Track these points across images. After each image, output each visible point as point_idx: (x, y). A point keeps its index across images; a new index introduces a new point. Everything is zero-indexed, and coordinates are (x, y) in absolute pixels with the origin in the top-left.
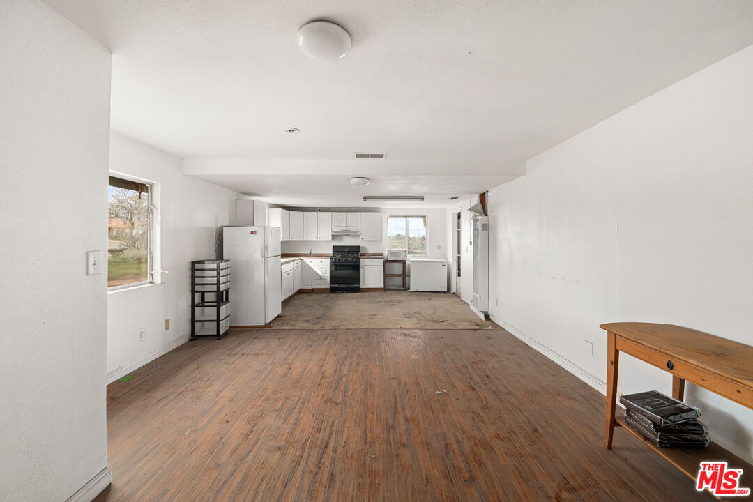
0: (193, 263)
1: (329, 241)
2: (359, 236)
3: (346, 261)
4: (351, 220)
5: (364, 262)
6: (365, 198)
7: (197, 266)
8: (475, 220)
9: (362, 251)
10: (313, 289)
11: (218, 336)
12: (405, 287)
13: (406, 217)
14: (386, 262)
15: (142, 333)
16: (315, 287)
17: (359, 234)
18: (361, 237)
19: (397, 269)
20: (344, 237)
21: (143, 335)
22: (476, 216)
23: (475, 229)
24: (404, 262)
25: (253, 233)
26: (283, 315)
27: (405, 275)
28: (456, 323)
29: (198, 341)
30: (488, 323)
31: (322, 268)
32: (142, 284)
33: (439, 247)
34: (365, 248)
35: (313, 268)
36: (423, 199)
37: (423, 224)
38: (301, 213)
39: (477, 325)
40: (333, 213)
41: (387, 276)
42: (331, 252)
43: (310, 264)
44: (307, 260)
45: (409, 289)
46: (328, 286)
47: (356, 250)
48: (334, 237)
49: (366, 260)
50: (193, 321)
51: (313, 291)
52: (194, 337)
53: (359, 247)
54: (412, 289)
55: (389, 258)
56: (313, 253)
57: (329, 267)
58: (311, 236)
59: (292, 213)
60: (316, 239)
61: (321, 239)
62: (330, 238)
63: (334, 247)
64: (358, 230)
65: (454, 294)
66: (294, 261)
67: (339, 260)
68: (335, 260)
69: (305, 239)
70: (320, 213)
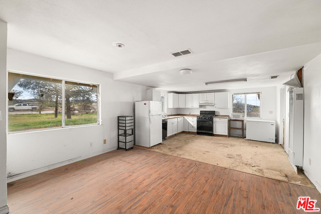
0: (118, 117)
1: (197, 108)
2: (214, 105)
3: (205, 118)
4: (209, 97)
5: (215, 120)
6: (206, 84)
7: (120, 118)
8: (291, 92)
9: (216, 114)
10: (189, 132)
11: (126, 150)
12: (243, 137)
13: (245, 93)
14: (230, 121)
15: (91, 144)
16: (190, 131)
17: (213, 104)
18: (215, 106)
19: (239, 125)
20: (207, 106)
21: (92, 145)
22: (292, 88)
23: (291, 99)
24: (243, 121)
25: (145, 104)
26: (163, 143)
27: (243, 129)
28: (265, 171)
29: (120, 150)
30: (300, 177)
31: (193, 122)
32: (94, 125)
33: (271, 112)
34: (218, 112)
35: (189, 121)
36: (246, 80)
37: (258, 98)
38: (184, 95)
39: (286, 176)
40: (200, 94)
41: (230, 128)
42: (199, 114)
43: (188, 120)
44: (186, 117)
45: (245, 138)
46: (196, 131)
47: (213, 113)
48: (201, 106)
49: (216, 118)
50: (119, 141)
51: (189, 133)
52: (119, 148)
53: (215, 111)
54: (247, 138)
55: (232, 118)
56: (191, 114)
57: (196, 121)
58: (189, 106)
59: (180, 95)
60: (191, 107)
61: (194, 107)
62: (198, 107)
63: (201, 111)
64: (213, 102)
65: (280, 145)
66: (178, 118)
67: (201, 118)
68: (199, 118)
69: (186, 107)
70: (193, 94)
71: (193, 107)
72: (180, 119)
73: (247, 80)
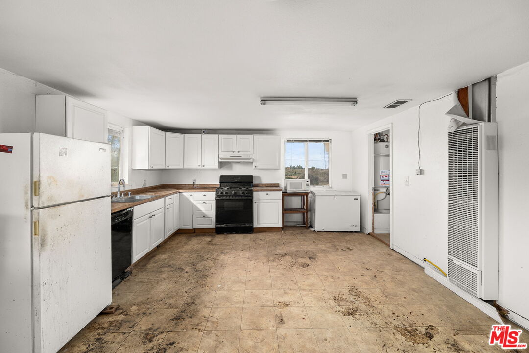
1: (215, 169)
2: (252, 162)
3: (235, 194)
4: (242, 145)
5: (258, 195)
6: (264, 101)
9: (255, 182)
10: (195, 229)
12: (307, 225)
13: (306, 141)
16: (197, 226)
17: (251, 161)
18: (254, 164)
20: (234, 164)
24: (305, 195)
25: (5, 149)
27: (307, 209)
31: (205, 204)
33: (345, 176)
34: (259, 178)
35: (195, 203)
36: (356, 102)
40: (219, 136)
42: (217, 182)
43: (191, 199)
44: (186, 194)
45: (311, 226)
46: (212, 225)
47: (248, 181)
48: (222, 165)
49: (260, 192)
51: (194, 232)
53: (252, 176)
54: (316, 228)
55: (289, 190)
56: (196, 183)
57: (214, 201)
58: (193, 163)
59: (169, 134)
60: (200, 167)
61: (206, 167)
62: (217, 166)
63: (222, 177)
64: (251, 157)
65: (369, 234)
66: (164, 196)
67: (226, 193)
68: (222, 193)
69: (186, 167)
70: (204, 136)
71: (202, 167)
72: (172, 199)
73: (358, 102)
